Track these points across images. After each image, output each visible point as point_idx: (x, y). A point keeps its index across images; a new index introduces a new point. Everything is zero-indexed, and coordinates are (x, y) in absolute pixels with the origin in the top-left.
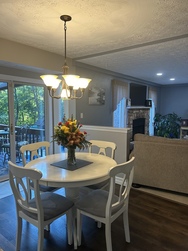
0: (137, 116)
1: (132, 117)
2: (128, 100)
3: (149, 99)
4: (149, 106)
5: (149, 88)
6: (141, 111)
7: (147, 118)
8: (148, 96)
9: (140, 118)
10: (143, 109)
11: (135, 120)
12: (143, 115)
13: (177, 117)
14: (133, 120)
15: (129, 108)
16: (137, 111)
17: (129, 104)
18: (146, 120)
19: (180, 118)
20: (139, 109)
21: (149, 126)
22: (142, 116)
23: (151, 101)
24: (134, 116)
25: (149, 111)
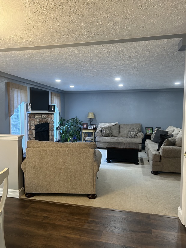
0: (39, 121)
1: (33, 122)
2: (29, 105)
3: (52, 104)
4: (52, 111)
5: (51, 93)
6: (44, 116)
7: (51, 122)
8: (51, 101)
9: (43, 123)
10: (46, 114)
11: (37, 125)
12: (46, 119)
13: (79, 121)
14: (35, 125)
15: (30, 113)
16: (39, 116)
17: (29, 109)
18: (50, 125)
19: (82, 122)
20: (42, 114)
21: (53, 130)
22: (45, 121)
23: (54, 106)
24: (35, 121)
25: (52, 116)
